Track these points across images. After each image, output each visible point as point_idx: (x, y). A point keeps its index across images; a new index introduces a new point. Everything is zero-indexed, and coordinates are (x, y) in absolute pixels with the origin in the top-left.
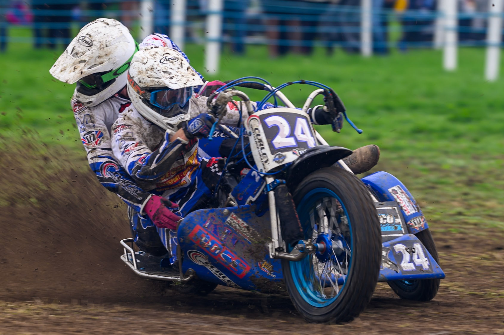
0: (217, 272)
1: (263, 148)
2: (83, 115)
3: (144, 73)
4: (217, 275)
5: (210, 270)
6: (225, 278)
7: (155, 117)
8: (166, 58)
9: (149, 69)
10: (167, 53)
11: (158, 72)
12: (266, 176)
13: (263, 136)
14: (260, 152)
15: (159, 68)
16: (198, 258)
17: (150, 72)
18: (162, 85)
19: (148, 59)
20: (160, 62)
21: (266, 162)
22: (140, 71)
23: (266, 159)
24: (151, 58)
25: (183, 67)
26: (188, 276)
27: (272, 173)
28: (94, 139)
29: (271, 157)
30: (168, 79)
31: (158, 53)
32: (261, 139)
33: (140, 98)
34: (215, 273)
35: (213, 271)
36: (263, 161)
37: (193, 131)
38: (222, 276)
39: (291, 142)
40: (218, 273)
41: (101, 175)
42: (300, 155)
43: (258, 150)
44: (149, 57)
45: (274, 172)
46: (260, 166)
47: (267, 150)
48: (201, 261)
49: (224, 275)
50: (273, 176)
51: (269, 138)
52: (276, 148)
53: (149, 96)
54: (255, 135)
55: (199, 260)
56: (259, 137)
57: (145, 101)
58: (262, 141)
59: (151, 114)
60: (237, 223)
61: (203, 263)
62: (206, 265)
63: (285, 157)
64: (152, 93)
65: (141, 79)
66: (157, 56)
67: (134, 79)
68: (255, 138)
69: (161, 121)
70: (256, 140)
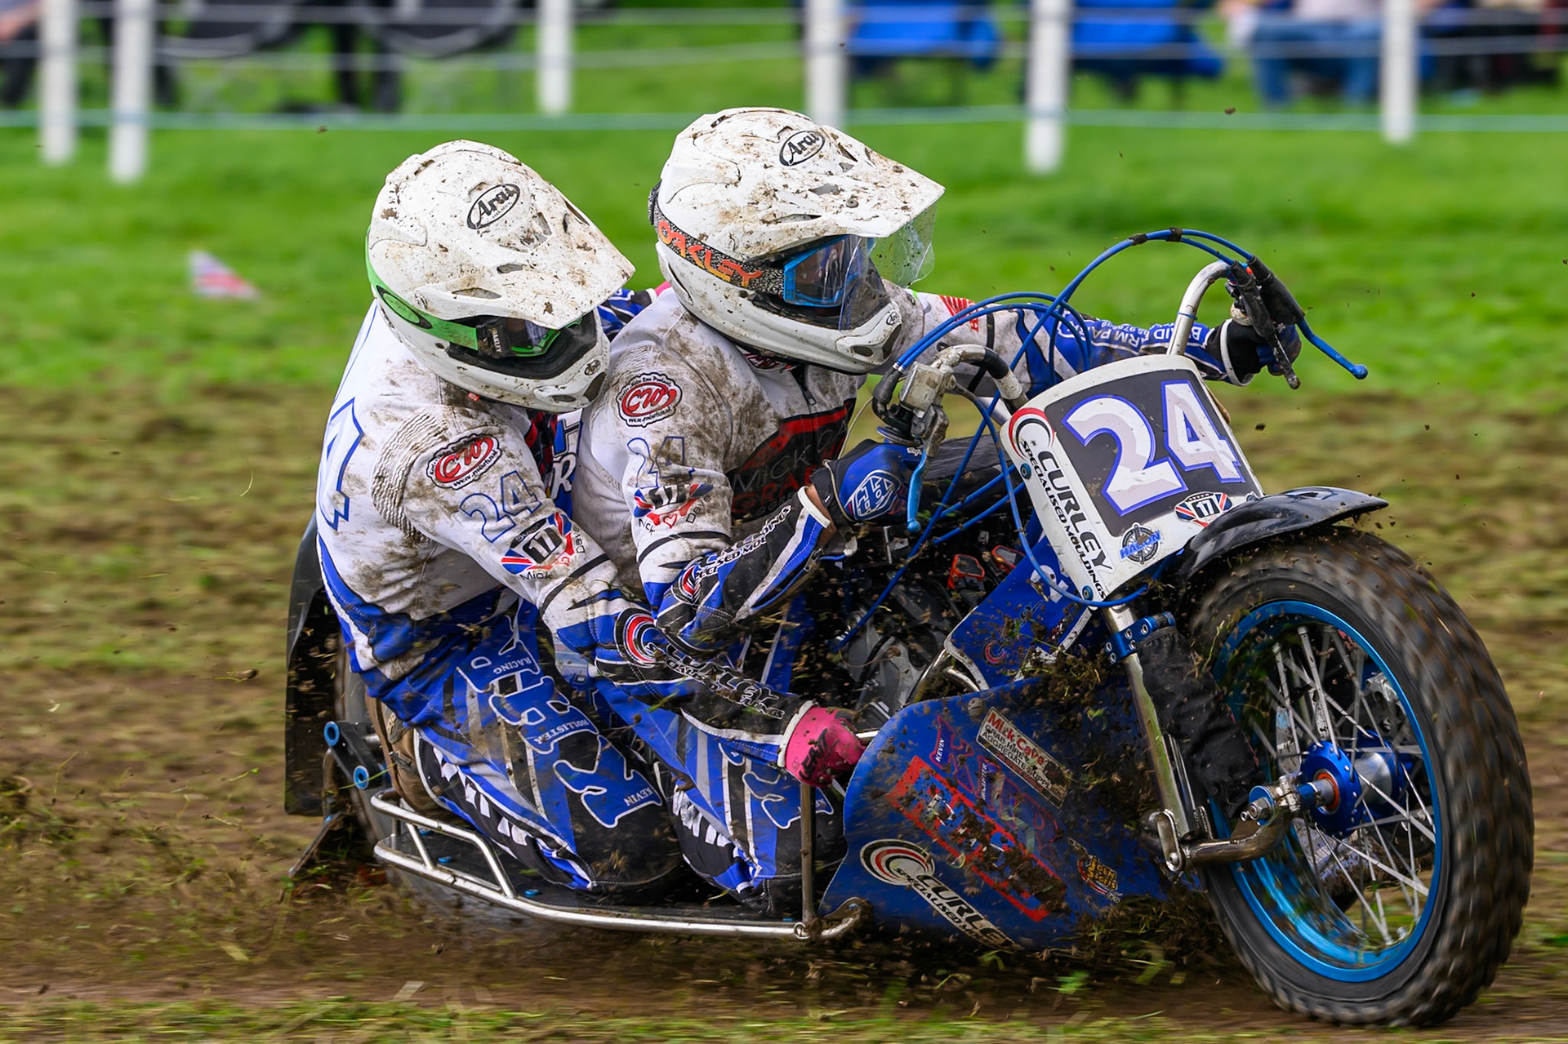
0: (951, 904)
1: (1081, 518)
2: (493, 478)
3: (744, 214)
4: (949, 913)
5: (929, 900)
6: (977, 922)
7: (808, 342)
9: (759, 197)
10: (789, 128)
11: (797, 199)
14: (1072, 530)
15: (794, 186)
16: (894, 864)
17: (765, 206)
19: (740, 166)
20: (785, 163)
21: (1099, 560)
22: (727, 208)
23: (1094, 554)
25: (856, 155)
28: (557, 542)
29: (1111, 544)
30: (842, 209)
31: (756, 136)
32: (1068, 487)
33: (743, 295)
34: (944, 909)
35: (939, 901)
36: (1084, 559)
38: (967, 915)
39: (1165, 478)
40: (957, 907)
43: (1066, 524)
46: (1080, 579)
47: (1093, 521)
48: (904, 871)
49: (976, 913)
50: (1130, 605)
51: (1092, 482)
52: (1121, 511)
53: (779, 282)
54: (1046, 478)
55: (899, 871)
56: (1058, 482)
57: (764, 301)
58: (1070, 495)
59: (790, 335)
60: (1007, 741)
61: (909, 879)
62: (916, 885)
63: (1159, 538)
64: (787, 268)
65: (738, 236)
66: (758, 146)
67: (709, 242)
68: (1044, 484)
69: (829, 346)
70: (1050, 493)
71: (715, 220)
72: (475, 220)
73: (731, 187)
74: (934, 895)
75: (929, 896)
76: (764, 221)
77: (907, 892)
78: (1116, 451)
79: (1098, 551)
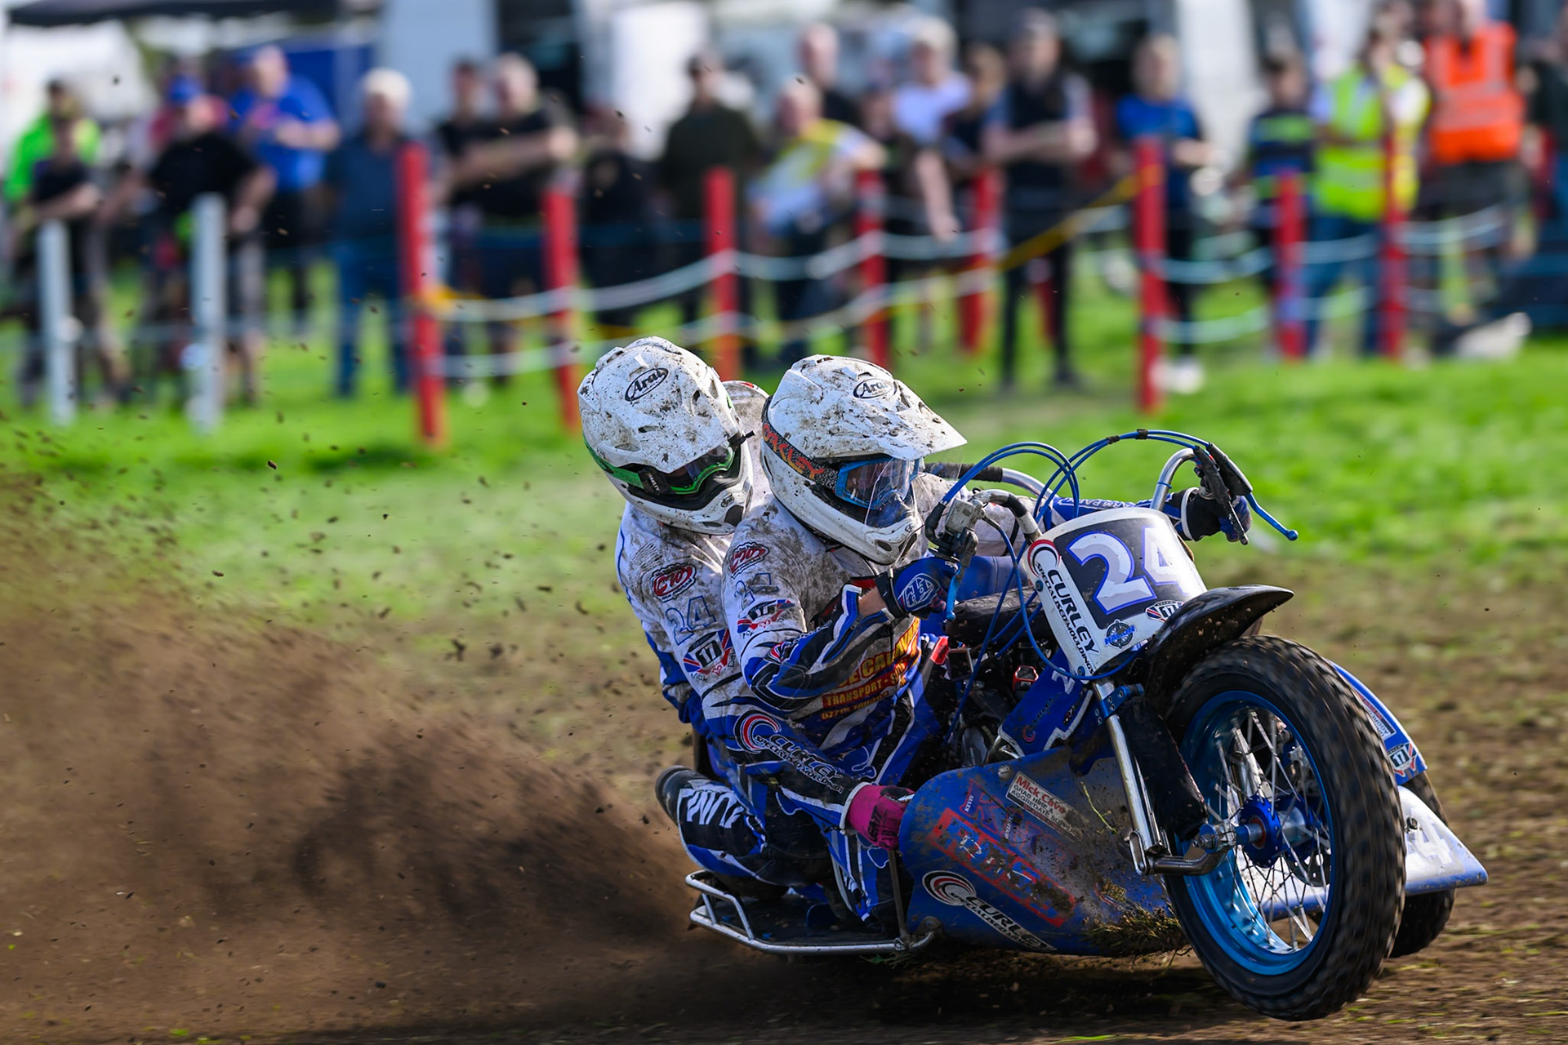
0: (997, 918)
1: (1078, 616)
3: (818, 425)
4: (996, 925)
5: (980, 916)
6: (1017, 931)
7: (845, 529)
8: (865, 385)
9: (831, 414)
10: (867, 373)
11: (857, 422)
12: (1092, 681)
13: (1071, 589)
15: (857, 411)
16: (949, 890)
17: (833, 422)
18: (872, 451)
19: (824, 391)
20: (855, 395)
21: (1090, 646)
22: (808, 419)
23: (1086, 643)
24: (832, 388)
25: (911, 404)
26: (924, 936)
27: (1108, 671)
28: (718, 653)
29: (1099, 635)
30: (887, 436)
31: (843, 374)
32: (1069, 595)
33: (807, 484)
34: (992, 922)
35: (987, 916)
36: (1079, 646)
37: (913, 605)
38: (1009, 926)
39: (1141, 589)
40: (1001, 920)
41: (738, 748)
42: (1166, 619)
43: (1067, 622)
44: (825, 385)
45: (1113, 668)
46: (1076, 661)
47: (1087, 619)
48: (957, 895)
49: (1014, 924)
50: (1112, 678)
51: (1086, 591)
52: (1107, 612)
53: (833, 479)
54: (1053, 589)
55: (952, 894)
56: (1062, 592)
57: (819, 492)
58: (1070, 600)
59: (834, 521)
60: (1033, 796)
61: (962, 901)
62: (968, 905)
63: (1133, 630)
64: (841, 471)
65: (811, 439)
66: (842, 381)
67: (790, 440)
68: (1052, 594)
69: (860, 536)
70: (1056, 600)
71: (799, 425)
72: (630, 395)
73: (814, 404)
74: (983, 912)
75: (979, 912)
76: (830, 432)
77: (962, 910)
78: (1104, 570)
79: (1089, 640)
